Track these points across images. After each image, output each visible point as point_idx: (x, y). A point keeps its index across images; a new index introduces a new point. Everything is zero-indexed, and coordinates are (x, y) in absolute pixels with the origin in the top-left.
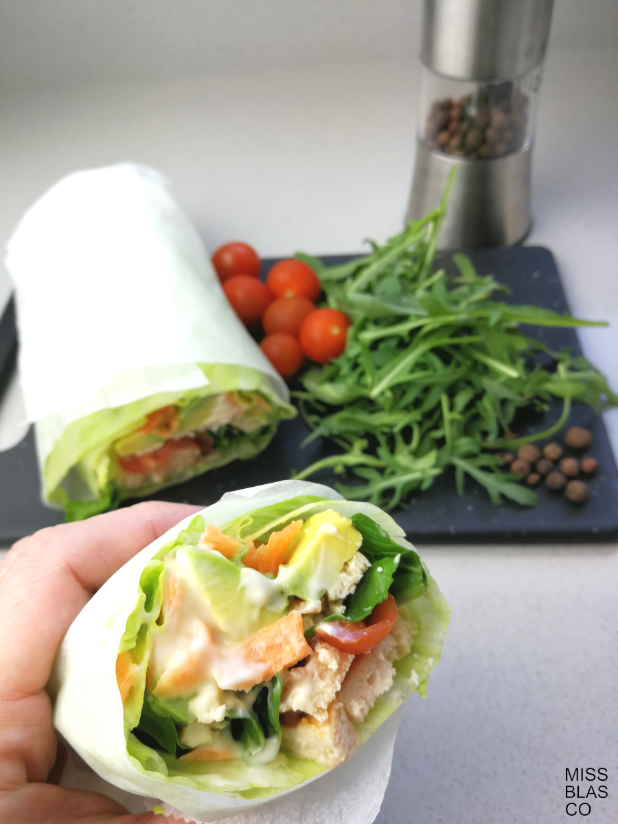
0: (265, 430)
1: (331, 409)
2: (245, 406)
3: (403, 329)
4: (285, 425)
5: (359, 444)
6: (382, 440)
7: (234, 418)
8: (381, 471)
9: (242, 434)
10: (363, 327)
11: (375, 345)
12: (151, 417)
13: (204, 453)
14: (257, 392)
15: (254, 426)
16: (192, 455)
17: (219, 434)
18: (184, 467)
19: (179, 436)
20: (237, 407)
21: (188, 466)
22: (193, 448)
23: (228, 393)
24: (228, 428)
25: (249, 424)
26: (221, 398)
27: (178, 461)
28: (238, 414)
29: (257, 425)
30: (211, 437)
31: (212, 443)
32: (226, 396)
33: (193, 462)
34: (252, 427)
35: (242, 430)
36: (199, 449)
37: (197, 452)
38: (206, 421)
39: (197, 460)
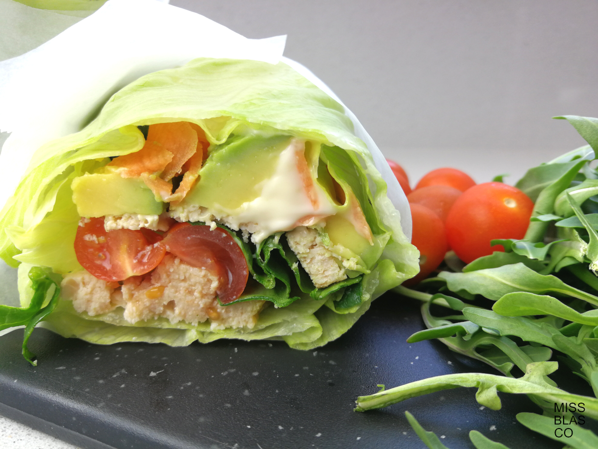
0: (347, 292)
7: (298, 225)
9: (306, 278)
13: (227, 295)
15: (329, 273)
16: (203, 289)
17: (262, 254)
18: (183, 313)
19: (188, 217)
20: (310, 197)
21: (190, 313)
22: (209, 268)
23: (302, 146)
24: (281, 248)
25: (323, 261)
26: (287, 155)
27: (176, 292)
28: (308, 217)
29: (336, 271)
30: (246, 255)
31: (245, 273)
32: (297, 153)
33: (202, 306)
34: (327, 274)
35: (307, 270)
36: (219, 280)
37: (215, 284)
38: (245, 205)
39: (210, 308)
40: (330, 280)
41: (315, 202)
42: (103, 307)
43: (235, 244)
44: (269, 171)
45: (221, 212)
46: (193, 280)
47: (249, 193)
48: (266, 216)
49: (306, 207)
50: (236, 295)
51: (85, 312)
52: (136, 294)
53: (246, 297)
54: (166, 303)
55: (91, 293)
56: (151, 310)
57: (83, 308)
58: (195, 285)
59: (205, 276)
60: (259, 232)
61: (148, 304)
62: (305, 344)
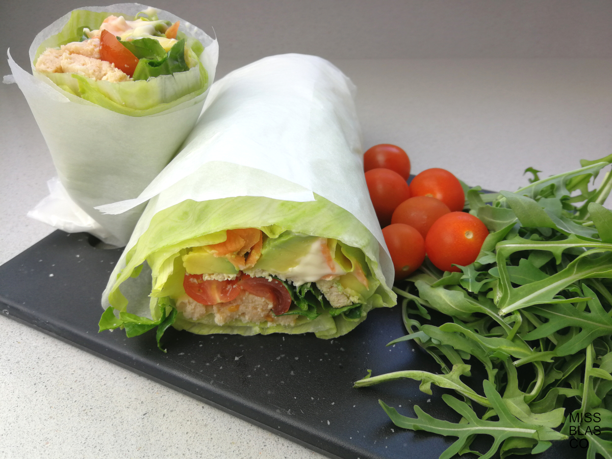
0: (353, 311)
1: (438, 318)
2: (340, 269)
3: (557, 247)
4: (378, 313)
5: (460, 368)
6: (492, 373)
7: (322, 279)
8: (480, 410)
9: (327, 303)
10: (504, 238)
11: (515, 258)
12: (232, 234)
13: (278, 311)
14: (359, 254)
15: (342, 301)
16: (263, 307)
17: (300, 292)
18: (251, 319)
19: (255, 274)
20: (330, 266)
21: (255, 319)
22: (267, 298)
23: (325, 242)
24: (311, 289)
25: (338, 295)
26: (315, 246)
27: (246, 308)
28: (328, 275)
29: (346, 301)
30: (290, 293)
31: (290, 301)
32: (322, 245)
33: (262, 316)
34: (340, 301)
35: (328, 299)
36: (273, 304)
37: (271, 306)
38: (290, 269)
39: (268, 316)
40: (342, 305)
41: (333, 269)
42: (202, 315)
43: (284, 287)
44: (305, 252)
45: (274, 272)
46: (257, 303)
47: (292, 263)
48: (302, 275)
49: (328, 271)
50: (284, 311)
51: (192, 318)
52: (222, 309)
53: (291, 313)
54: (240, 314)
55: (194, 309)
56: (231, 317)
57: (190, 316)
58: (258, 305)
59: (264, 301)
60: (298, 281)
61: (229, 314)
62: (326, 336)
